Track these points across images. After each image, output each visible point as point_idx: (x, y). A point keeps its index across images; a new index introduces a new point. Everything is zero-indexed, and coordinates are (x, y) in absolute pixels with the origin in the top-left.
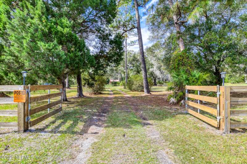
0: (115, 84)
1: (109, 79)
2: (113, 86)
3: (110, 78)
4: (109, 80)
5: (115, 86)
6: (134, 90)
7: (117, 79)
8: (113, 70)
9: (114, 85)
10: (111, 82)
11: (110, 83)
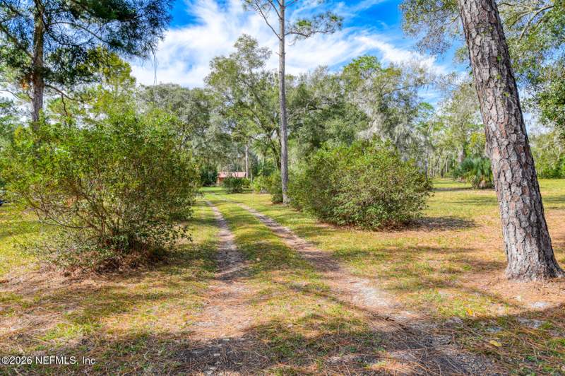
0: (236, 186)
1: (215, 171)
2: (228, 193)
3: (219, 168)
4: (215, 174)
5: (236, 191)
6: (344, 218)
7: (240, 170)
8: (229, 139)
9: (232, 189)
10: (221, 179)
11: (218, 182)
